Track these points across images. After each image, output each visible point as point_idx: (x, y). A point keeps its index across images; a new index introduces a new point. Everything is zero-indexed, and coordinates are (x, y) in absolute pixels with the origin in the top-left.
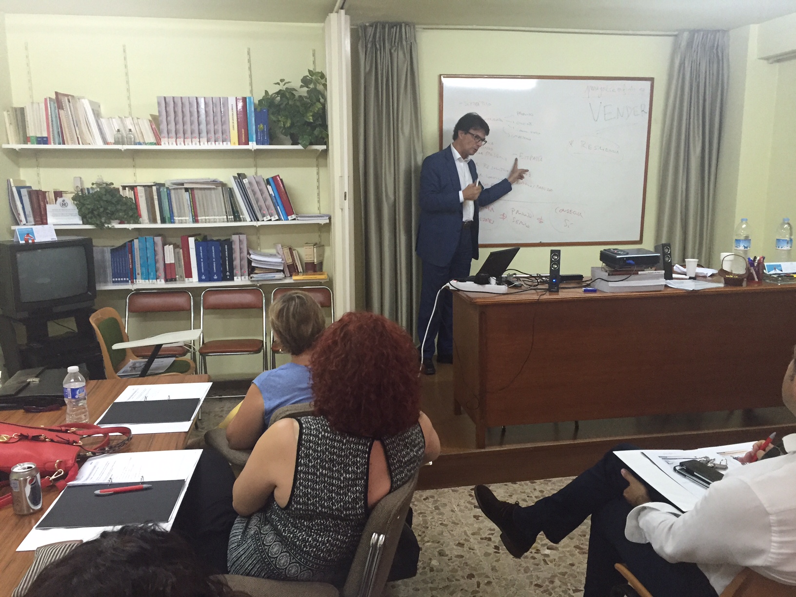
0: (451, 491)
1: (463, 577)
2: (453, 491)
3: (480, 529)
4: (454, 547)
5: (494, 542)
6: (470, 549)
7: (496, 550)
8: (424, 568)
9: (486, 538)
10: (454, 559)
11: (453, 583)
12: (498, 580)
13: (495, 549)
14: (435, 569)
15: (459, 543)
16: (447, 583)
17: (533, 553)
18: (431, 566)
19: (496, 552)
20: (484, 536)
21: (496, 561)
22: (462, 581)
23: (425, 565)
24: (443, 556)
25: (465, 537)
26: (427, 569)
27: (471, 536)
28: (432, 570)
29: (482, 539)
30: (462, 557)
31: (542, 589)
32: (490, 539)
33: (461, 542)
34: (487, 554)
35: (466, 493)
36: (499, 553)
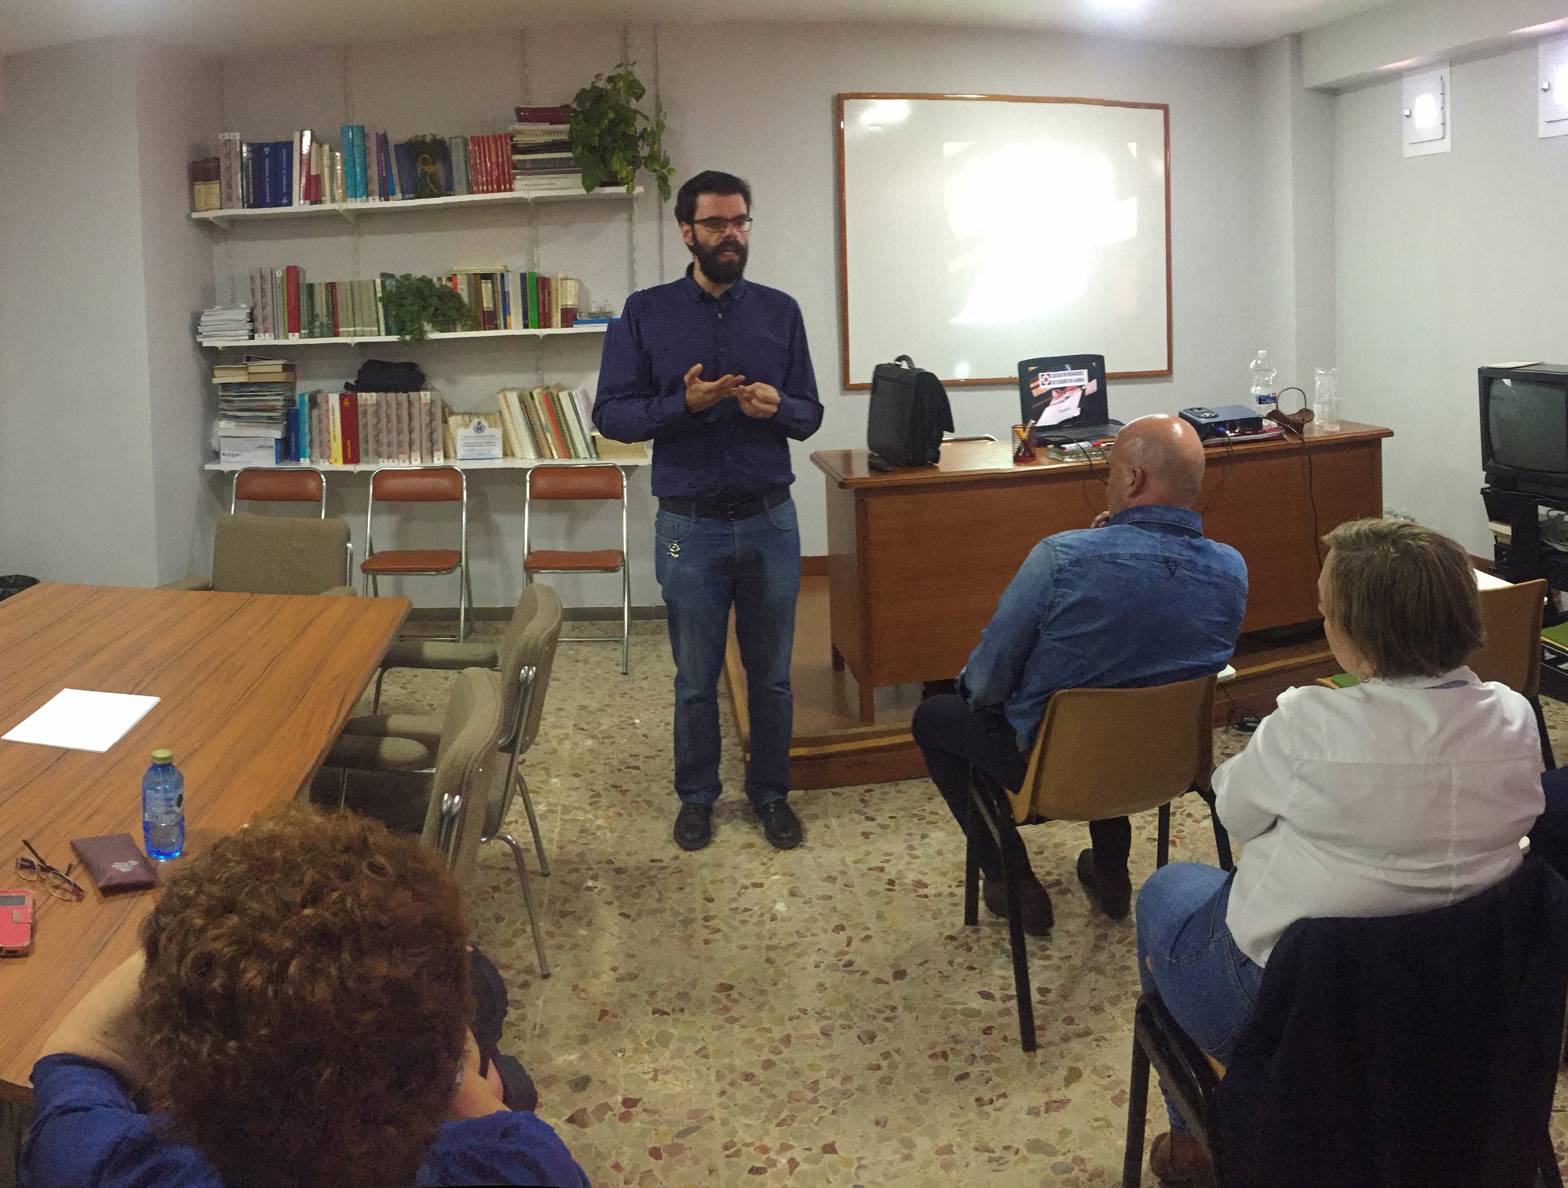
0: (830, 794)
1: (825, 930)
2: (834, 794)
3: (868, 853)
4: (819, 883)
5: (889, 873)
6: (846, 885)
7: (888, 887)
8: (762, 915)
9: (876, 868)
10: (815, 901)
11: (806, 939)
12: (883, 934)
13: (889, 884)
14: (779, 917)
15: (829, 877)
16: (795, 939)
17: (953, 886)
18: (773, 912)
19: (890, 890)
20: (874, 865)
21: (887, 903)
22: (822, 937)
23: (764, 910)
24: (795, 895)
25: (842, 868)
26: (767, 917)
27: (852, 865)
28: (773, 918)
29: (870, 869)
30: (830, 898)
31: (955, 943)
32: (882, 870)
33: (834, 874)
34: (872, 894)
35: (857, 797)
36: (893, 890)
